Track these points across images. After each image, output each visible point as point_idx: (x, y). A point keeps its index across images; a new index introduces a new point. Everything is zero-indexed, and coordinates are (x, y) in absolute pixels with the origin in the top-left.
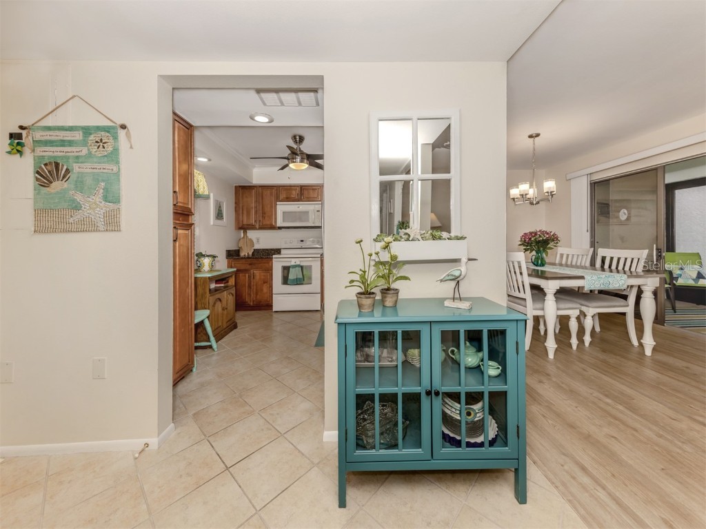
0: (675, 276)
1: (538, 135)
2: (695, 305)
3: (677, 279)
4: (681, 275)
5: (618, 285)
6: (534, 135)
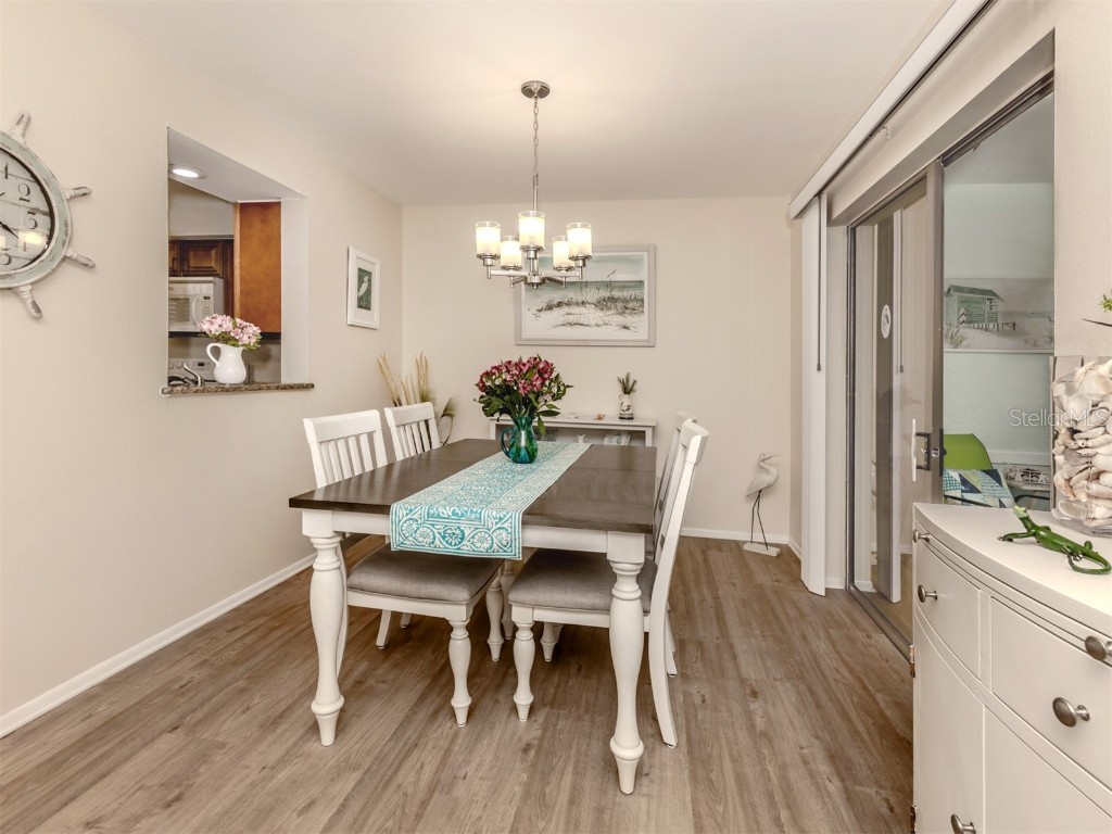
1: (544, 91)
6: (535, 88)
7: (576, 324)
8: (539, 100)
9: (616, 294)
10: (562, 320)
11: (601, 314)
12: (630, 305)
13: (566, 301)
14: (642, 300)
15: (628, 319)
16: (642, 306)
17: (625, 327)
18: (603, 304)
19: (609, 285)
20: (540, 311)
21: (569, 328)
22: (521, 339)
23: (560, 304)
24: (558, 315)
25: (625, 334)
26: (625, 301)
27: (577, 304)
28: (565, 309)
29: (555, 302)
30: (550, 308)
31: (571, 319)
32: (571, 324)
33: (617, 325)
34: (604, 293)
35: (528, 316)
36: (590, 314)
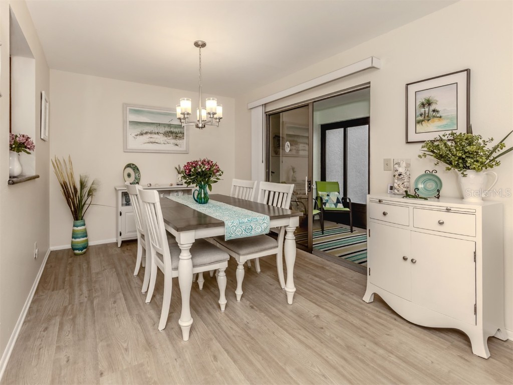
0: (324, 201)
1: (204, 45)
2: (335, 223)
3: (325, 204)
4: (328, 200)
5: (260, 230)
6: (200, 43)
7: (154, 143)
8: (202, 48)
9: (172, 130)
10: (148, 140)
11: (166, 138)
12: (179, 135)
13: (150, 131)
14: (184, 133)
15: (178, 141)
16: (184, 136)
17: (177, 145)
18: (167, 134)
19: (170, 125)
20: (137, 135)
21: (151, 144)
22: (127, 149)
23: (146, 133)
24: (146, 138)
25: (176, 148)
26: (176, 133)
27: (155, 133)
28: (149, 135)
29: (144, 132)
30: (142, 134)
31: (152, 140)
32: (152, 143)
33: (173, 144)
34: (168, 129)
35: (130, 138)
36: (161, 138)
